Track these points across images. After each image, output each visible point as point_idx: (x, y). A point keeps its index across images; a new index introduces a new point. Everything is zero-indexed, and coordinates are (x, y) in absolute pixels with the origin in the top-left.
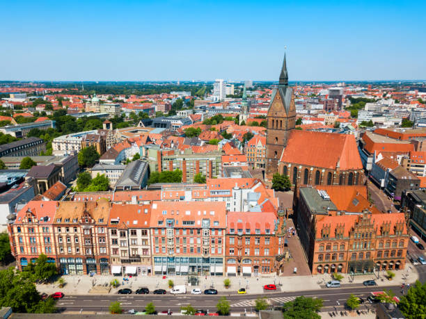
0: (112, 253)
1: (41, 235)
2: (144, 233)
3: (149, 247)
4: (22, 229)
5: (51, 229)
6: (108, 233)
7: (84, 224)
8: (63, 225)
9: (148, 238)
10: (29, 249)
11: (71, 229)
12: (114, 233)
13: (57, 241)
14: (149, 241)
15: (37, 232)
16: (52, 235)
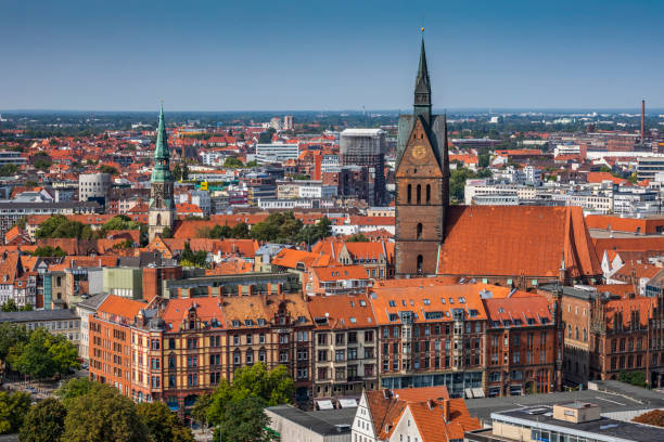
0: (317, 377)
1: (207, 350)
2: (369, 338)
3: (375, 361)
4: (178, 342)
5: (223, 340)
6: (313, 342)
7: (277, 327)
8: (243, 332)
9: (375, 345)
10: (185, 378)
11: (256, 338)
12: (322, 340)
13: (231, 362)
14: (375, 351)
15: (201, 346)
16: (224, 350)
